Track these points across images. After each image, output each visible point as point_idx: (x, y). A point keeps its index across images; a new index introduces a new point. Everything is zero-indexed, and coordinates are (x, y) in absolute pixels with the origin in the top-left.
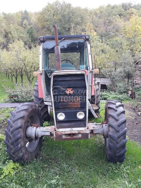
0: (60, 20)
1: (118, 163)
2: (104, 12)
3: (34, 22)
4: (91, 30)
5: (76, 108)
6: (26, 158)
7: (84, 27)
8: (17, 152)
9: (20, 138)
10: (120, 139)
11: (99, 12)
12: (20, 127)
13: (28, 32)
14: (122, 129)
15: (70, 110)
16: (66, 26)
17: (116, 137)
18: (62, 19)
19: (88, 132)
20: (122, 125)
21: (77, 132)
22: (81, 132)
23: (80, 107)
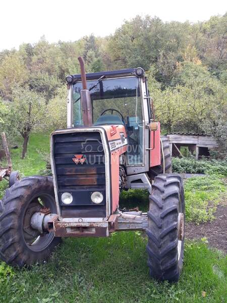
0: (142, 45)
1: (166, 283)
2: (219, 26)
3: (104, 52)
4: (191, 58)
5: (91, 186)
6: (23, 260)
7: (180, 53)
8: (7, 250)
9: (10, 229)
10: (164, 241)
11: (209, 26)
12: (13, 213)
13: (93, 68)
14: (168, 223)
15: (81, 188)
16: (152, 54)
17: (157, 238)
18: (144, 43)
19: (106, 225)
20: (168, 217)
21: (87, 225)
22: (95, 225)
23: (96, 184)
